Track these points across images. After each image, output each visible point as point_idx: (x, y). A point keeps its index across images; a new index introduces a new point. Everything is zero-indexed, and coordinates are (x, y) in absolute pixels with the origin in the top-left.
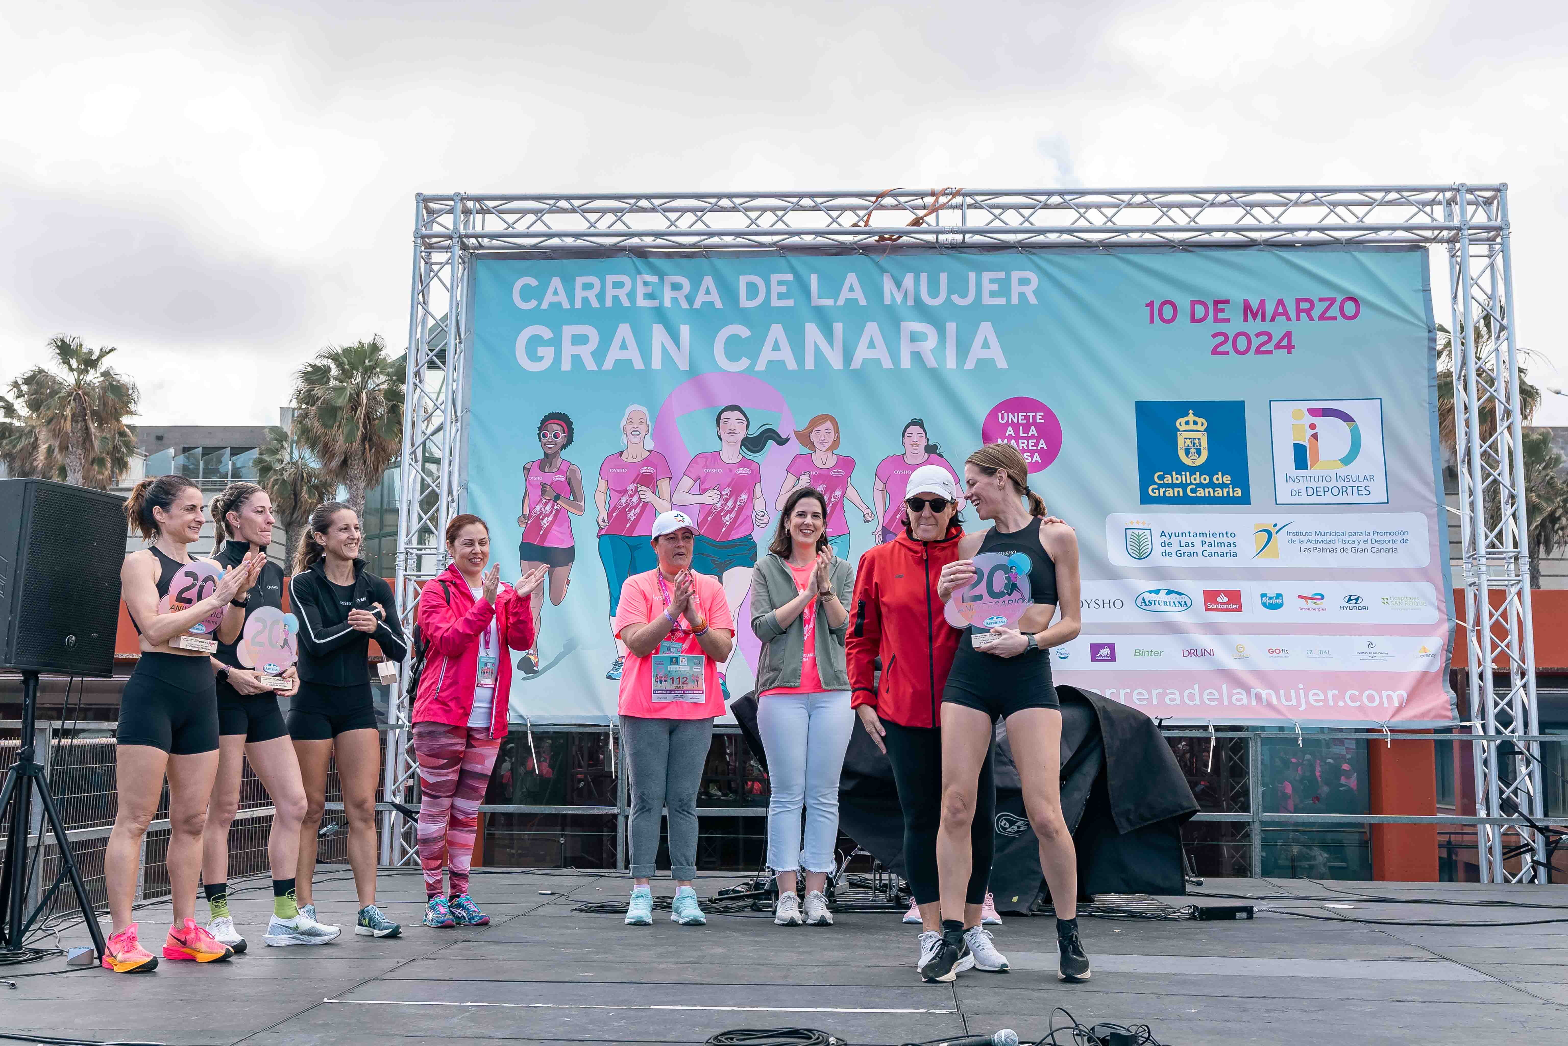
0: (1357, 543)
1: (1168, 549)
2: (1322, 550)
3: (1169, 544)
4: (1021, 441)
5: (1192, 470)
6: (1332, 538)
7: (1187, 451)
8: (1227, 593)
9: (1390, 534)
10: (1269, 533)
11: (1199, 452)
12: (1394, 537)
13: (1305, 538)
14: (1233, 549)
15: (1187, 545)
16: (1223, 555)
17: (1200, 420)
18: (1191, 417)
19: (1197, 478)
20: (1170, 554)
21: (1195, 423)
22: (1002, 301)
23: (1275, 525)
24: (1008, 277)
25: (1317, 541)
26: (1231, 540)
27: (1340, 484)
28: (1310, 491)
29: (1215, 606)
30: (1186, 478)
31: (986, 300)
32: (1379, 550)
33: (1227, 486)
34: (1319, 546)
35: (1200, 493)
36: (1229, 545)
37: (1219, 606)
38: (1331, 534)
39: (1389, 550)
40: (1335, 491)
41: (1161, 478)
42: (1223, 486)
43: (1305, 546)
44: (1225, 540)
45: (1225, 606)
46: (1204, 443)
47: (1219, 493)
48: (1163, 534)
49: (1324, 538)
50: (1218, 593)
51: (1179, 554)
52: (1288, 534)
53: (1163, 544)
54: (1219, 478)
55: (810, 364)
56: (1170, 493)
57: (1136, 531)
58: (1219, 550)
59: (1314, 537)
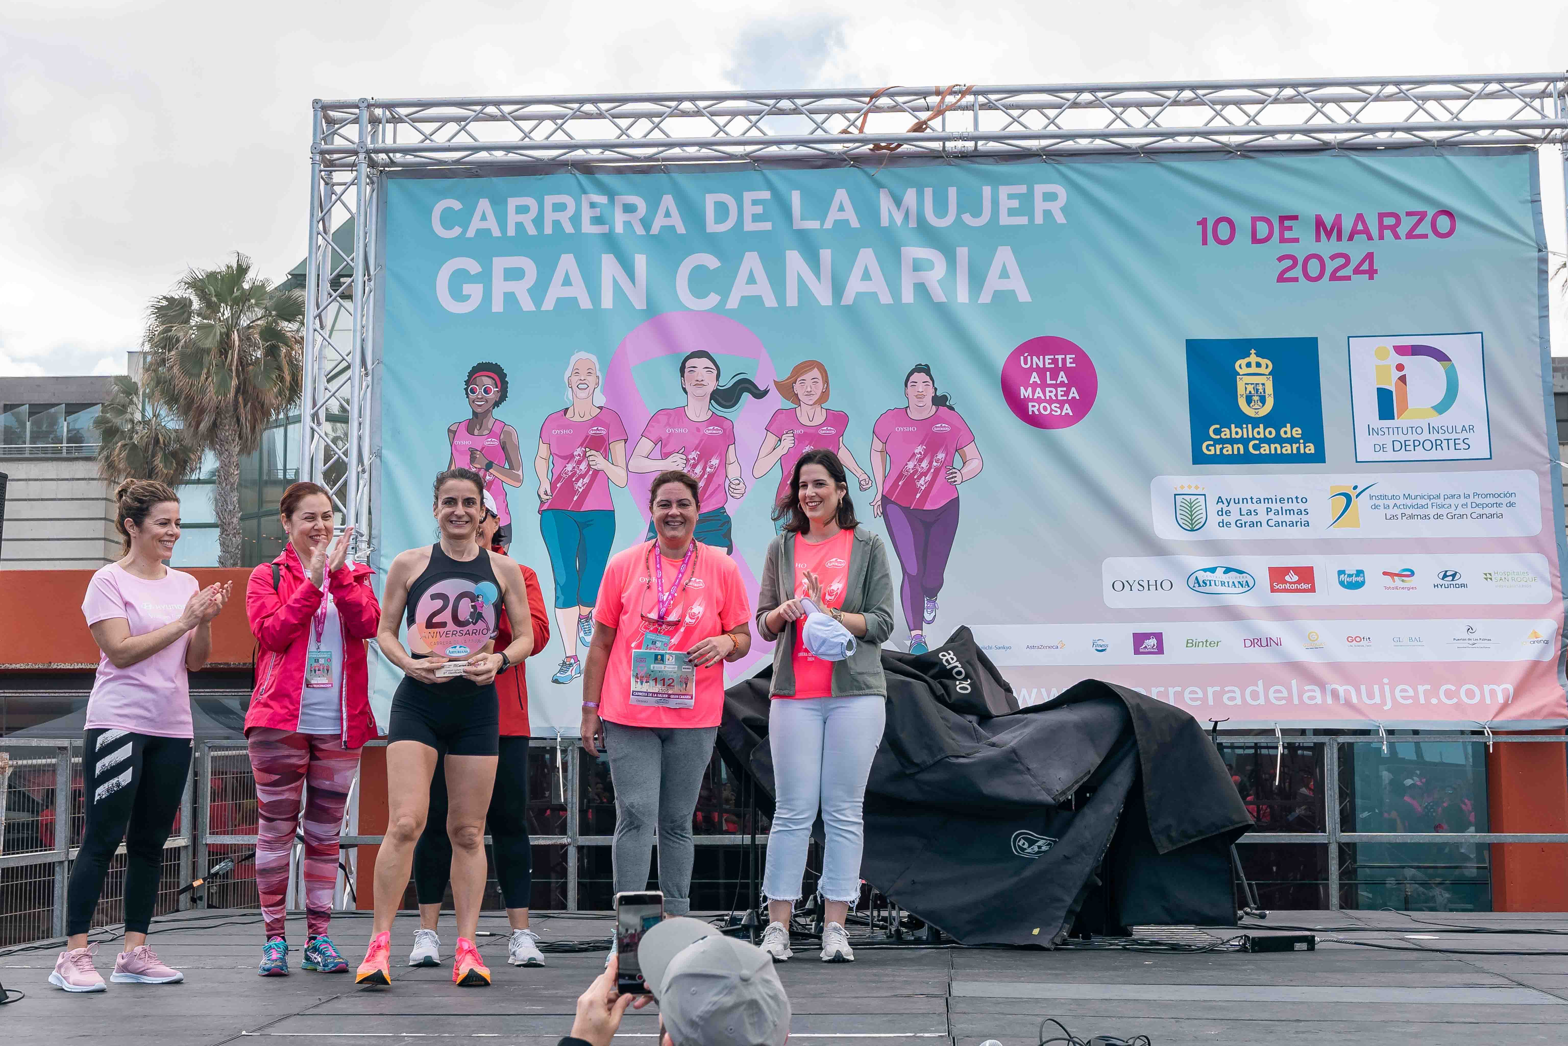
0: (1453, 507)
1: (1226, 519)
2: (1412, 517)
3: (1228, 513)
4: (1047, 389)
5: (1255, 422)
6: (1423, 502)
7: (1249, 400)
8: (1297, 570)
9: (1494, 496)
10: (1348, 498)
11: (1263, 400)
12: (1499, 500)
13: (1391, 503)
14: (1304, 518)
15: (1249, 513)
16: (1292, 524)
17: (1264, 362)
18: (1253, 358)
19: (1261, 431)
20: (1228, 524)
21: (1258, 365)
22: (1023, 220)
23: (1355, 488)
24: (1031, 191)
25: (1405, 506)
26: (1302, 506)
27: (1433, 437)
28: (1397, 446)
29: (1282, 586)
30: (1247, 431)
31: (1005, 220)
32: (1481, 516)
33: (1296, 441)
34: (1409, 512)
35: (1265, 449)
36: (1300, 512)
37: (1288, 586)
38: (1422, 497)
39: (1492, 516)
40: (1428, 445)
41: (1217, 432)
42: (1292, 441)
43: (1390, 512)
44: (1295, 506)
45: (1294, 586)
46: (1269, 390)
47: (1287, 449)
48: (1220, 500)
49: (1415, 502)
50: (1286, 570)
51: (1239, 525)
52: (1371, 497)
53: (1220, 513)
54: (1287, 431)
55: (792, 300)
56: (1228, 450)
57: (1187, 498)
58: (1288, 518)
59: (1402, 501)
